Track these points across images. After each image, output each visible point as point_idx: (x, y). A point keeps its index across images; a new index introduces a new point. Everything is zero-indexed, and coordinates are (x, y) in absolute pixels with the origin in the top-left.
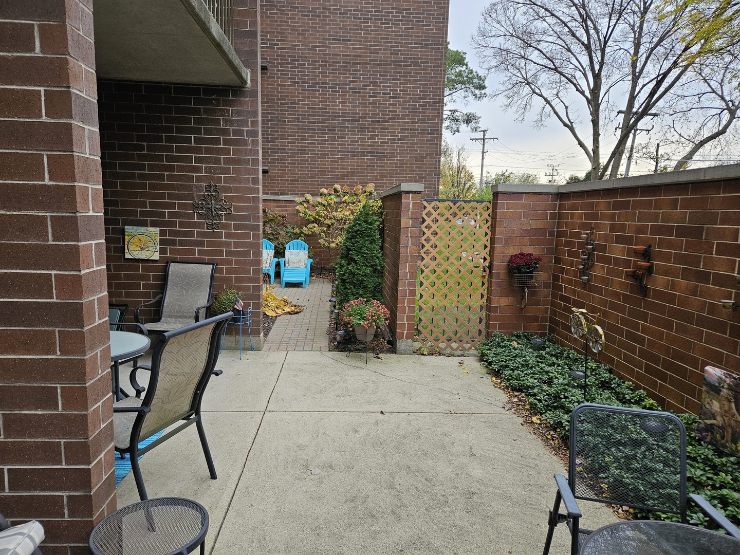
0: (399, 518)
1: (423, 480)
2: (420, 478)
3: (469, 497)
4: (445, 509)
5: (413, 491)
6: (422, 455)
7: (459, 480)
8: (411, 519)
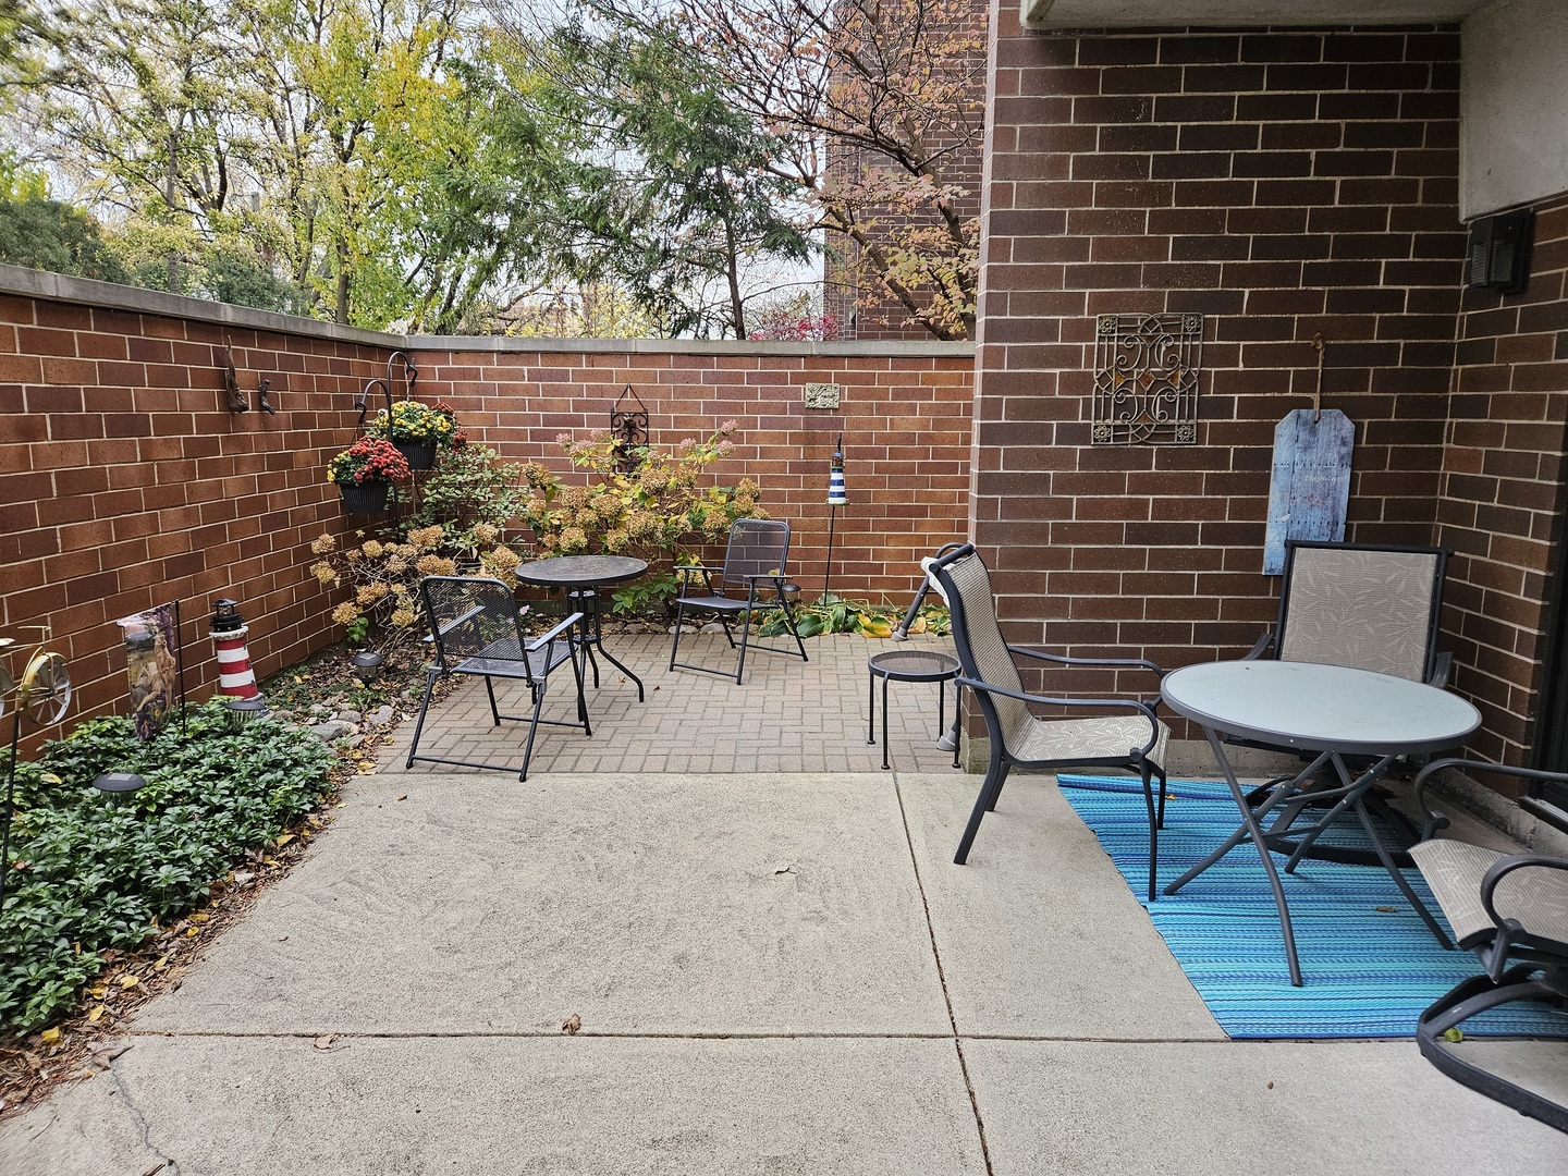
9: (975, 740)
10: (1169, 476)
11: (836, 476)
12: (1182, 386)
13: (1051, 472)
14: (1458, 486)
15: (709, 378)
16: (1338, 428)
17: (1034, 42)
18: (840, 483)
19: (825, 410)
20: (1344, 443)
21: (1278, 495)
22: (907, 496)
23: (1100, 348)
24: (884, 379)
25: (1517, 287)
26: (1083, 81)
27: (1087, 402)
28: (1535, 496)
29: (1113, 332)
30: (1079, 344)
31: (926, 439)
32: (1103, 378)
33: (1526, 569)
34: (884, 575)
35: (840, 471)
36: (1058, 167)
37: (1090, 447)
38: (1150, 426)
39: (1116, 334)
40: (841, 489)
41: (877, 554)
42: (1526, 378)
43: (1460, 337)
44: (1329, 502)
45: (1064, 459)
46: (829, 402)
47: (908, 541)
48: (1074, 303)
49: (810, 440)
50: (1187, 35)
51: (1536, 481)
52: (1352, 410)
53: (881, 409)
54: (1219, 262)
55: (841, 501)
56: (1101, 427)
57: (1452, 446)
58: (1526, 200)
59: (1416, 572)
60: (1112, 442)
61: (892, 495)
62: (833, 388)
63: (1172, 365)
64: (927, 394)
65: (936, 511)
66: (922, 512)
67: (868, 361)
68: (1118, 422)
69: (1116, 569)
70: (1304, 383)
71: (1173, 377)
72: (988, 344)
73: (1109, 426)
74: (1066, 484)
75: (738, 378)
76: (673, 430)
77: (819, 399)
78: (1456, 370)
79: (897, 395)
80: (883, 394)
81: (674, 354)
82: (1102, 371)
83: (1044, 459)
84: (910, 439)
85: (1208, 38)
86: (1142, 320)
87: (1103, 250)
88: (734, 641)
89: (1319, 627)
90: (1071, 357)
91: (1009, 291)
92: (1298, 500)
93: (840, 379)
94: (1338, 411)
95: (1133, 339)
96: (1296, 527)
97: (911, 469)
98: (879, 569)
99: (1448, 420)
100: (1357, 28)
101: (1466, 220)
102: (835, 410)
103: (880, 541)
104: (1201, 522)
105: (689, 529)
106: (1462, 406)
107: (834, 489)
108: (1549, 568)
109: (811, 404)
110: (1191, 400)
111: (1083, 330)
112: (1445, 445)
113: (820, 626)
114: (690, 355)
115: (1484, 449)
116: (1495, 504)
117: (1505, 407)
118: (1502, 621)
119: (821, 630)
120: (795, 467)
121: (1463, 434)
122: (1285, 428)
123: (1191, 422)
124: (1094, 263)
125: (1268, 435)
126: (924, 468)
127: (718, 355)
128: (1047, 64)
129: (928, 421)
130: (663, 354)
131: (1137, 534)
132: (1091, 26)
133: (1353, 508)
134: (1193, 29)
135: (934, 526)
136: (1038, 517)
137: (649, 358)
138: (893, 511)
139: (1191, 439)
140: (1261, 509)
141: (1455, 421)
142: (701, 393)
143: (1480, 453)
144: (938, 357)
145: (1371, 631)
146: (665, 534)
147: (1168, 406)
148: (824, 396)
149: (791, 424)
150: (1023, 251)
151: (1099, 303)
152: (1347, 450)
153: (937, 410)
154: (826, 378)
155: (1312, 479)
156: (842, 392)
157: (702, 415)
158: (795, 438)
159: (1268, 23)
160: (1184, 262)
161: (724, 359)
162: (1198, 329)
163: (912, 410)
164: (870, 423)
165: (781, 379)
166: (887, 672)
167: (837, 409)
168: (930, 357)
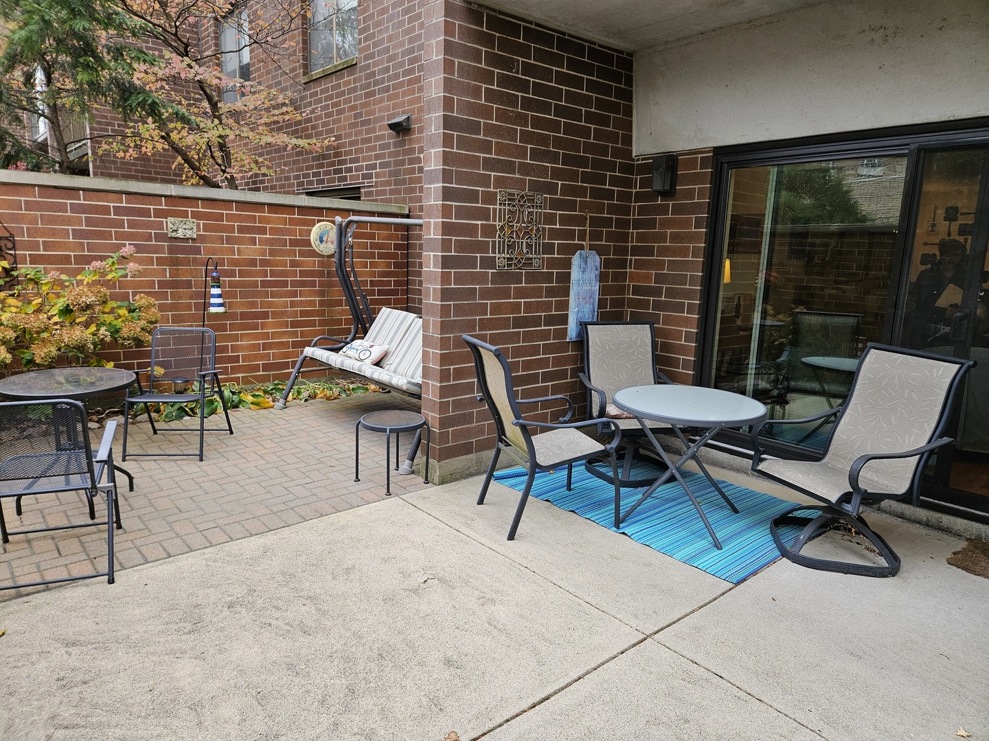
0: (283, 573)
1: (274, 622)
2: (280, 623)
3: (197, 625)
4: (229, 599)
5: (281, 603)
6: (295, 663)
7: (217, 643)
8: (269, 576)
9: (442, 462)
10: (530, 288)
11: (215, 291)
12: (536, 236)
13: (477, 287)
14: (637, 290)
15: (75, 208)
16: (595, 260)
17: (464, 7)
18: (219, 296)
19: (186, 240)
20: (597, 269)
21: (574, 297)
22: (254, 305)
23: (500, 209)
24: (229, 218)
25: (668, 194)
26: (486, 40)
27: (494, 243)
28: (688, 294)
29: (505, 201)
30: (489, 206)
31: (264, 263)
32: (502, 228)
33: (684, 329)
34: (241, 364)
35: (219, 287)
36: (476, 92)
37: (495, 271)
38: (522, 259)
39: (507, 202)
40: (220, 301)
41: (234, 349)
42: (675, 237)
43: (634, 215)
44: (592, 301)
45: (482, 278)
46: (189, 234)
47: (257, 337)
48: (485, 181)
49: (174, 262)
50: (533, 27)
51: (687, 287)
52: (600, 251)
53: (230, 240)
54: (548, 165)
55: (221, 310)
56: (500, 258)
57: (633, 270)
58: (674, 150)
59: (642, 333)
60: (506, 268)
61: (243, 304)
62: (191, 222)
63: (530, 223)
64: (263, 231)
65: (275, 315)
66: (265, 315)
67: (217, 203)
68: (508, 256)
69: (508, 344)
70: (582, 238)
71: (532, 230)
72: (444, 202)
73: (504, 258)
74: (486, 294)
75: (106, 210)
76: (42, 253)
77: (180, 231)
78: (633, 233)
79: (241, 230)
80: (231, 229)
81: (39, 186)
82: (501, 224)
83: (475, 278)
84: (253, 262)
85: (541, 31)
86: (518, 195)
87: (501, 149)
88: (157, 427)
89: (605, 367)
90: (484, 214)
91: (454, 169)
92: (581, 300)
93: (196, 215)
94: (595, 252)
95: (514, 206)
96: (580, 315)
97: (255, 284)
98: (236, 359)
99: (629, 257)
100: (599, 45)
101: (635, 156)
102: (193, 239)
103: (236, 338)
104: (543, 314)
105: (108, 339)
106: (636, 250)
107: (213, 301)
108: (698, 328)
109: (174, 235)
110: (539, 243)
111: (490, 198)
112: (628, 270)
113: (214, 406)
114: (55, 187)
115: (654, 272)
116: (663, 299)
117: (664, 251)
118: (671, 355)
119: (216, 410)
120: (162, 284)
121: (639, 265)
122: (576, 260)
123: (539, 256)
124: (495, 157)
125: (568, 264)
126: (264, 284)
127: (84, 190)
128: (470, 24)
129: (265, 250)
130: (27, 185)
131: (519, 323)
132: (491, 6)
133: (602, 303)
134: (537, 25)
135: (275, 325)
136: (472, 315)
137: (12, 188)
138: (244, 316)
139: (539, 267)
140: (565, 305)
141: (633, 258)
142: (69, 221)
143: (652, 274)
144: (270, 205)
145: (629, 366)
146: (95, 344)
147: (529, 246)
148: (185, 228)
149: (157, 249)
150: (463, 143)
151: (500, 182)
152: (597, 273)
153: (270, 242)
154: (184, 215)
155: (586, 288)
156: (198, 225)
157: (71, 240)
158: (160, 261)
159: (567, 31)
160: (535, 163)
161: (90, 193)
162: (542, 203)
163: (253, 241)
164: (222, 251)
165: (146, 213)
166: (388, 429)
167: (195, 239)
168: (264, 204)
